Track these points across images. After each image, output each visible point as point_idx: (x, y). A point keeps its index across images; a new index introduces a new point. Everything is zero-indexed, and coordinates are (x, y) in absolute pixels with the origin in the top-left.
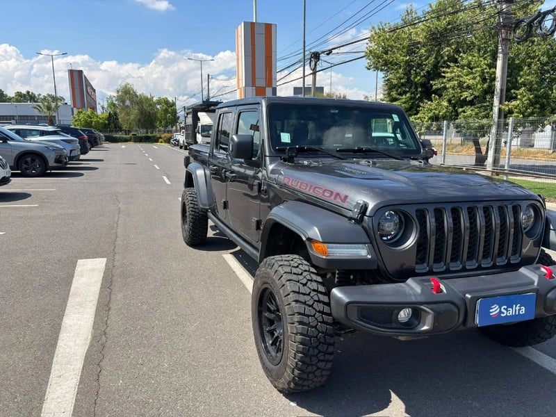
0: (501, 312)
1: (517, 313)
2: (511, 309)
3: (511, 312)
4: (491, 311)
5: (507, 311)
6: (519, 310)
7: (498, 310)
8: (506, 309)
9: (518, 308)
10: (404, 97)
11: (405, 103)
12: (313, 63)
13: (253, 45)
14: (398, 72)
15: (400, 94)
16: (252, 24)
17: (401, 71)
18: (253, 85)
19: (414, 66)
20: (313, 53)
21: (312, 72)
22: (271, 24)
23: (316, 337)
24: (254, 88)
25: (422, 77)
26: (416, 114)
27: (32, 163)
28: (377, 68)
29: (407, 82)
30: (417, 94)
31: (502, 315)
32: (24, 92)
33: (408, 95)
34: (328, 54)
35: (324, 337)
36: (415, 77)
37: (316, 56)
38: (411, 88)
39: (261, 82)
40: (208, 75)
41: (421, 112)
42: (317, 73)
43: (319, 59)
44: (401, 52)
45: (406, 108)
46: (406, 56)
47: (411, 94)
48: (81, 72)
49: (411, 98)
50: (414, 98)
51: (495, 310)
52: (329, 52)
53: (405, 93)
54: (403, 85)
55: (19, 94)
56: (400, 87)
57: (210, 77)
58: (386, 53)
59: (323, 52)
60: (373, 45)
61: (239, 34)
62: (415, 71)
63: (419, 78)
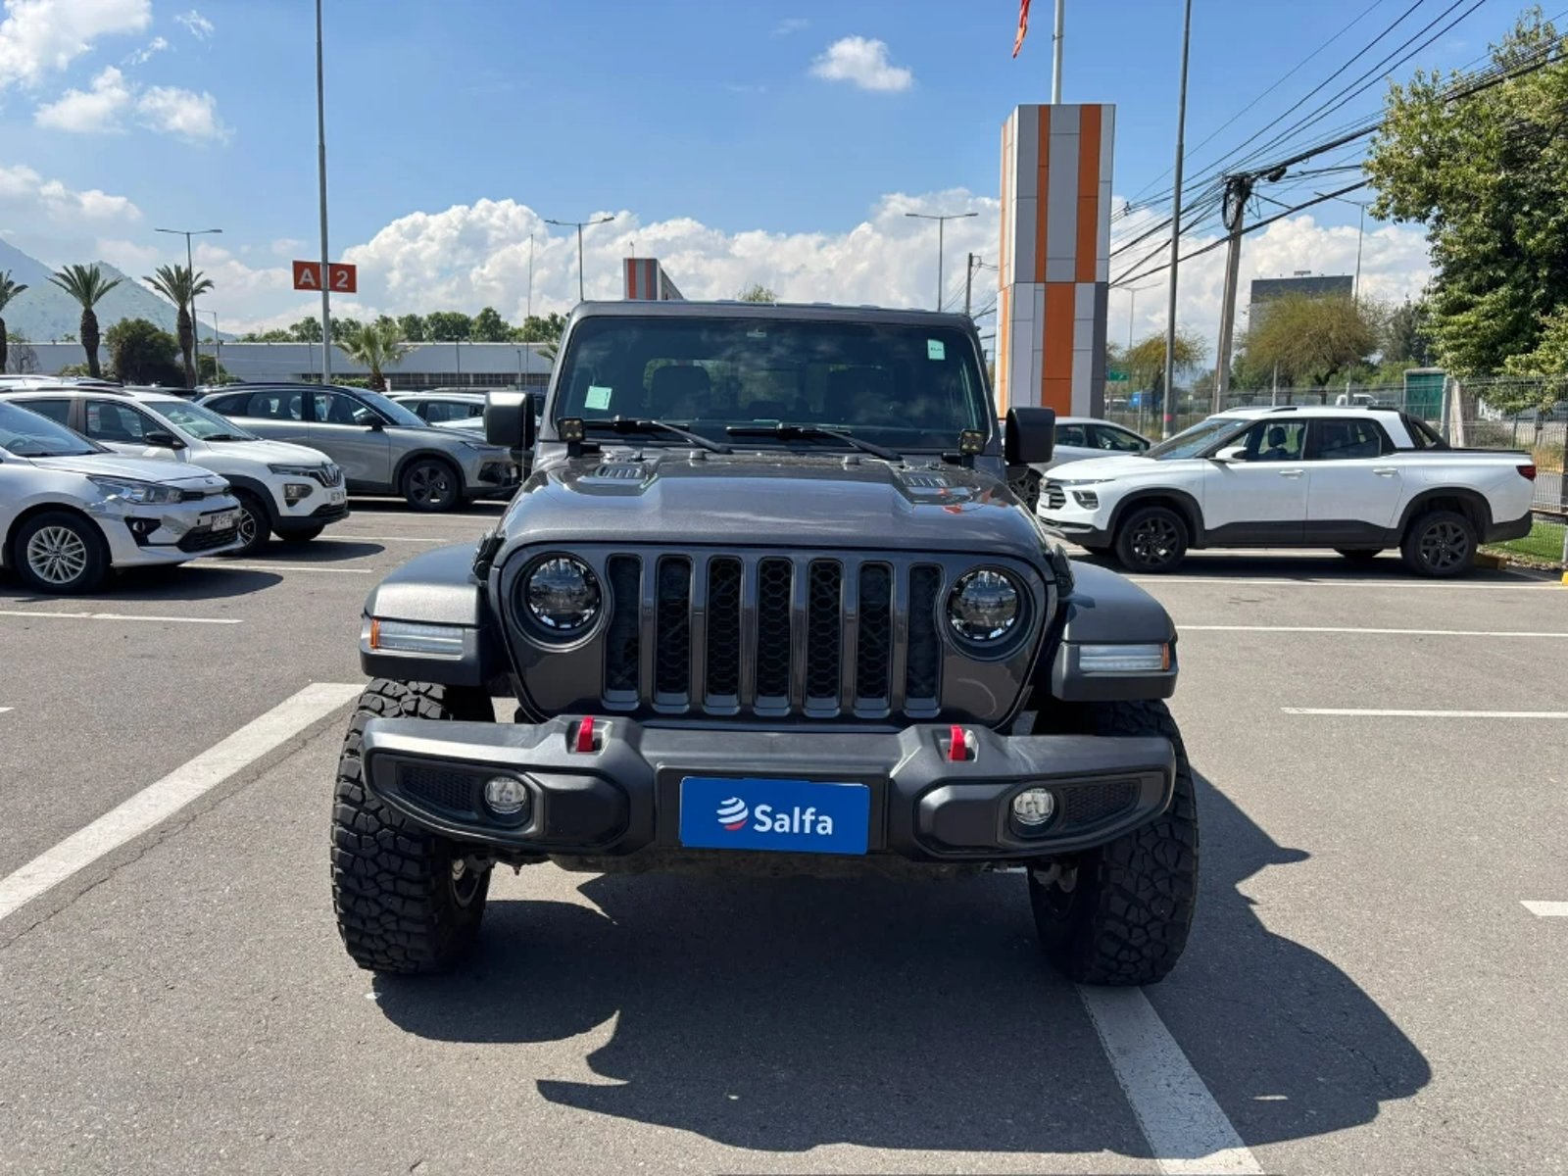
0: (752, 820)
1: (807, 830)
2: (785, 817)
3: (784, 824)
4: (720, 812)
5: (774, 820)
6: (814, 824)
7: (745, 814)
8: (772, 816)
9: (808, 817)
10: (1488, 297)
11: (1487, 317)
12: (1232, 209)
13: (1044, 166)
14: (1470, 223)
15: (1478, 290)
16: (1045, 111)
17: (1478, 217)
18: (1040, 277)
19: (1525, 200)
20: (1234, 178)
21: (1227, 233)
22: (1099, 107)
23: (374, 834)
24: (1041, 286)
25: (1552, 232)
26: (1527, 350)
27: (430, 478)
28: (1402, 214)
29: (1502, 251)
30: (1536, 288)
31: (757, 827)
32: (545, 317)
33: (1503, 291)
34: (1273, 179)
35: (395, 837)
36: (1531, 234)
37: (1241, 186)
38: (1515, 268)
39: (1061, 270)
40: (971, 257)
41: (1543, 345)
42: (1243, 237)
43: (1248, 194)
44: (1480, 159)
45: (1494, 333)
46: (1497, 170)
47: (1516, 287)
48: (652, 264)
49: (1514, 302)
50: (1525, 300)
51: (733, 812)
52: (1276, 174)
53: (1494, 284)
54: (1487, 259)
55: (534, 323)
56: (1477, 268)
57: (975, 261)
58: (1433, 164)
59: (1262, 174)
60: (1392, 143)
61: (1009, 142)
62: (1528, 214)
63: (1540, 236)
